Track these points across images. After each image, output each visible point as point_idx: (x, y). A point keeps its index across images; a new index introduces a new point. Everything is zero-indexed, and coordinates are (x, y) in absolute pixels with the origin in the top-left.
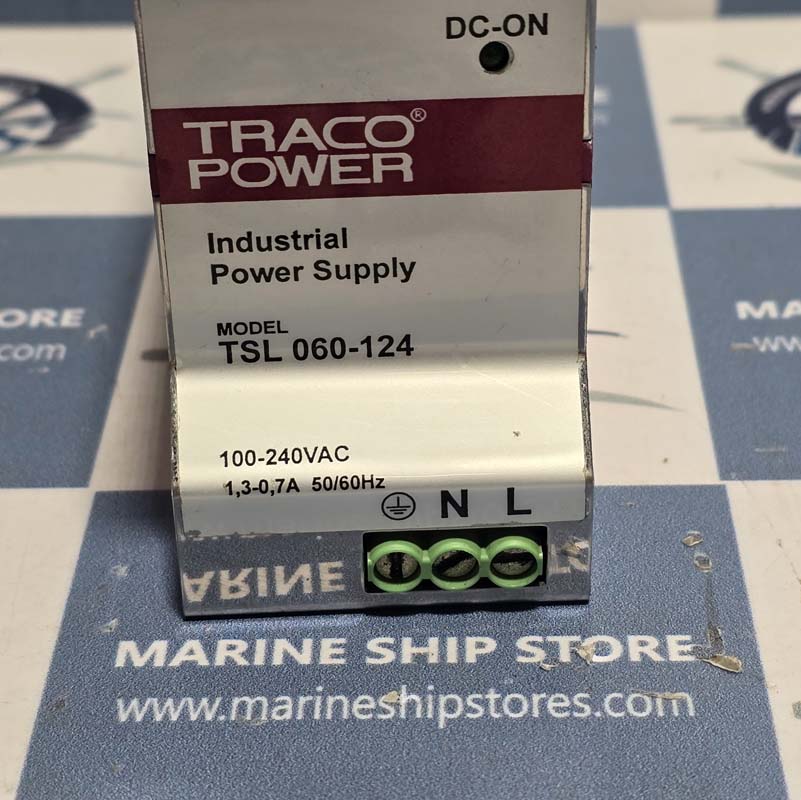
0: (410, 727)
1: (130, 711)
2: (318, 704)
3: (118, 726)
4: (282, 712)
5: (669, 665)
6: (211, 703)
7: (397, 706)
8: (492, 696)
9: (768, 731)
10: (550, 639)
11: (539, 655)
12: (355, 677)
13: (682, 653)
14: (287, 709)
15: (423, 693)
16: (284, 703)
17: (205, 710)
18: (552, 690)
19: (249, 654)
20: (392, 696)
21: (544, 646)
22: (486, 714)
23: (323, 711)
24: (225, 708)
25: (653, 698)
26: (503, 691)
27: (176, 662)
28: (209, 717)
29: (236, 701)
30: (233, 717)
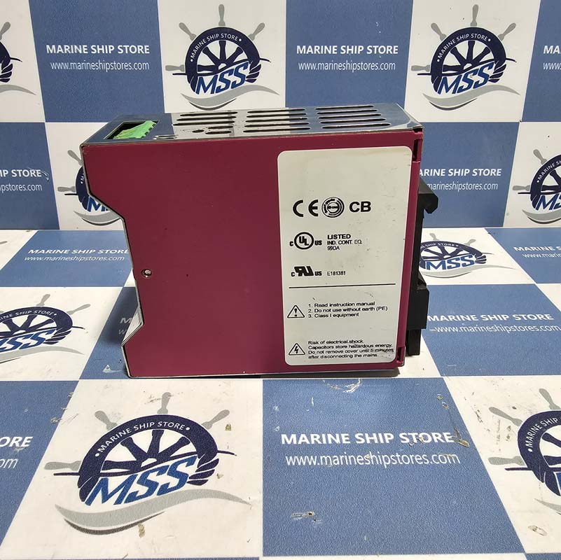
0: (376, 468)
1: (290, 461)
2: (346, 459)
3: (288, 467)
4: (336, 462)
5: (447, 444)
6: (314, 458)
7: (370, 459)
8: (398, 456)
9: (484, 469)
10: (409, 434)
11: (408, 441)
12: (355, 449)
13: (449, 439)
14: (337, 461)
15: (377, 455)
16: (336, 458)
17: (313, 461)
18: (415, 454)
19: (321, 439)
20: (367, 456)
21: (408, 436)
22: (398, 463)
23: (348, 462)
24: (318, 460)
25: (446, 456)
26: (401, 454)
27: (300, 443)
28: (315, 463)
29: (321, 458)
30: (322, 464)
